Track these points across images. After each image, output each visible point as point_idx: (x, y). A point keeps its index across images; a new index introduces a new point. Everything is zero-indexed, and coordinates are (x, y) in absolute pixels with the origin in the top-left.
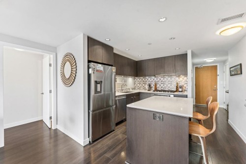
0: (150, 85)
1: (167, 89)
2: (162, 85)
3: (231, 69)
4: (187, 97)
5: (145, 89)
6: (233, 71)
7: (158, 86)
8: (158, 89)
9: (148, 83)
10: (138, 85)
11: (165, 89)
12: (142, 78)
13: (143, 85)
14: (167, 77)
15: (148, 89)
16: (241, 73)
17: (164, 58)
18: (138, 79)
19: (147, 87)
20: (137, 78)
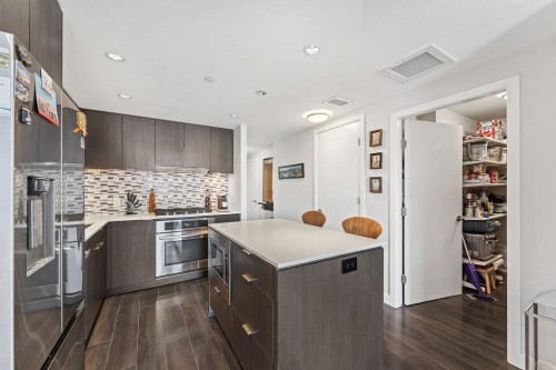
1: (183, 206)
2: (189, 195)
3: (280, 169)
4: (239, 220)
6: (285, 172)
8: (158, 207)
11: (179, 206)
13: (104, 196)
14: (184, 175)
15: (123, 209)
16: (303, 177)
19: (119, 203)
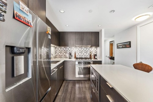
0: (70, 54)
1: (83, 57)
3: (118, 45)
5: (66, 57)
6: (120, 46)
7: (77, 54)
8: (77, 57)
9: (68, 52)
10: (59, 54)
11: (82, 57)
12: (63, 47)
13: (65, 54)
14: (83, 48)
15: (68, 57)
16: (130, 47)
17: (83, 32)
18: (59, 49)
19: (68, 55)
20: (58, 47)
